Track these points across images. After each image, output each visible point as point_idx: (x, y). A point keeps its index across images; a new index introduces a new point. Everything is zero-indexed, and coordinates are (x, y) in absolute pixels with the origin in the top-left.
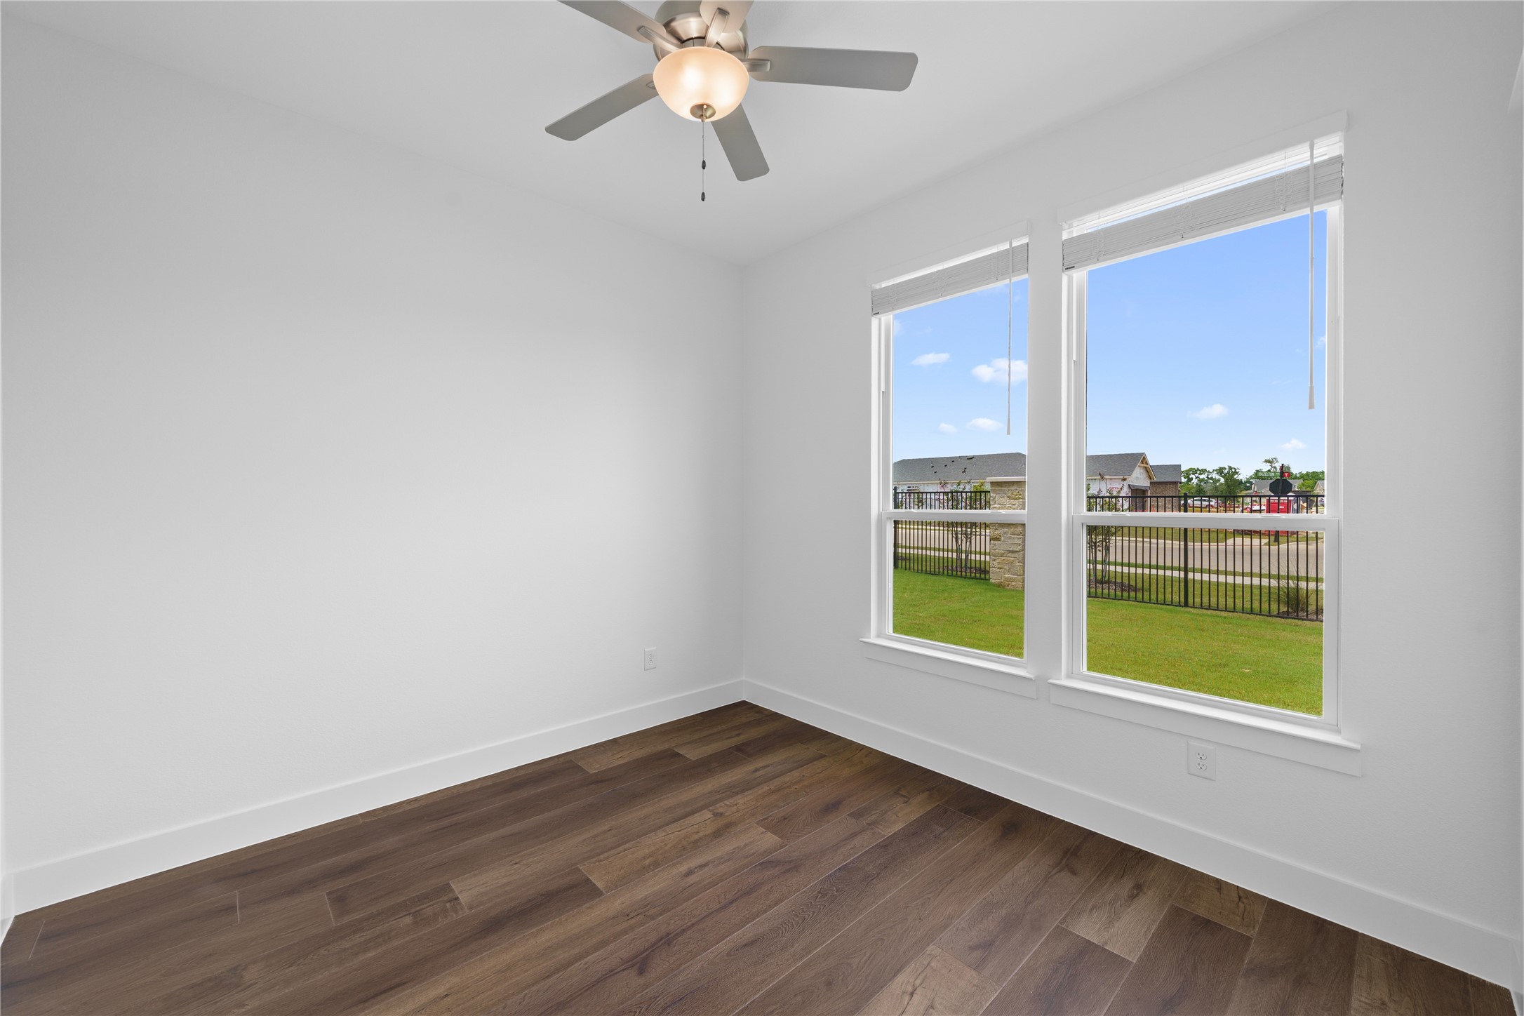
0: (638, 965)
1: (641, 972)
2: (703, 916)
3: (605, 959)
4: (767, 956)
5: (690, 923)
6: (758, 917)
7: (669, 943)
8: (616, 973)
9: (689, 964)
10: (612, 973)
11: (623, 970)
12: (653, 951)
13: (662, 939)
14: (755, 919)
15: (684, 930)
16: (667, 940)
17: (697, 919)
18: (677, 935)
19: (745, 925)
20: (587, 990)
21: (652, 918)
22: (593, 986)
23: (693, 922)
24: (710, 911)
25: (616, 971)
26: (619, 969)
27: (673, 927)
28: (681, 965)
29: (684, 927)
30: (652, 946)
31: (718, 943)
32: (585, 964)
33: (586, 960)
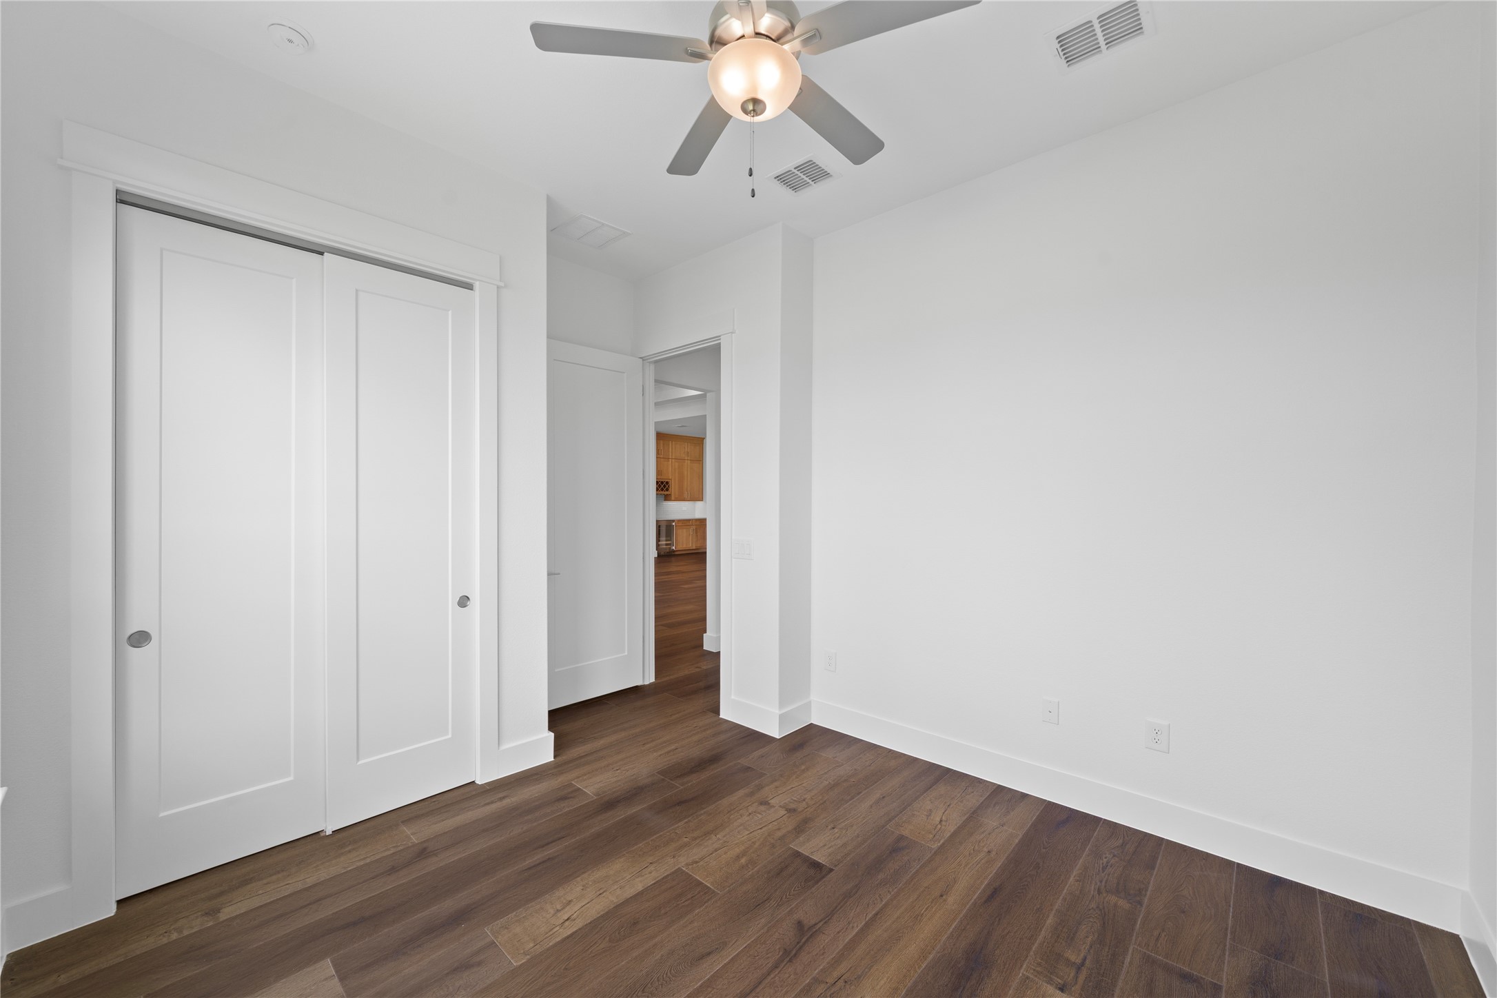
0: (806, 929)
1: (800, 924)
2: (761, 987)
3: (838, 932)
4: (688, 944)
5: (772, 976)
6: (697, 989)
7: (786, 952)
8: (821, 921)
9: (760, 933)
10: (824, 921)
11: (816, 924)
12: (798, 943)
13: (795, 955)
14: (700, 986)
15: (776, 967)
16: (790, 955)
17: (766, 981)
18: (780, 960)
19: (711, 976)
20: (836, 907)
21: (816, 981)
22: (833, 911)
23: (770, 978)
24: (754, 994)
25: (822, 923)
26: (820, 924)
27: (790, 970)
28: (768, 931)
29: (777, 971)
30: (801, 948)
31: (738, 954)
32: (853, 927)
33: (856, 930)
